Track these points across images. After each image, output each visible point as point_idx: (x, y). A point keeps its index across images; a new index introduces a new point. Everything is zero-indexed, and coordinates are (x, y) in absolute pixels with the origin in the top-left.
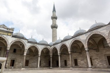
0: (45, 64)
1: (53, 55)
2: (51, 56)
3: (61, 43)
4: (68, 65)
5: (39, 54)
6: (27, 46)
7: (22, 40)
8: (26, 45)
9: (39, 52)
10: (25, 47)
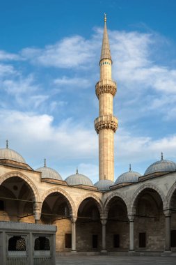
0: (82, 244)
1: (108, 220)
2: (104, 222)
3: (142, 184)
4: (150, 245)
5: (74, 214)
6: (42, 192)
7: (24, 173)
8: (36, 189)
9: (73, 212)
10: (36, 196)
